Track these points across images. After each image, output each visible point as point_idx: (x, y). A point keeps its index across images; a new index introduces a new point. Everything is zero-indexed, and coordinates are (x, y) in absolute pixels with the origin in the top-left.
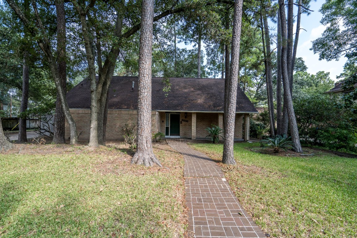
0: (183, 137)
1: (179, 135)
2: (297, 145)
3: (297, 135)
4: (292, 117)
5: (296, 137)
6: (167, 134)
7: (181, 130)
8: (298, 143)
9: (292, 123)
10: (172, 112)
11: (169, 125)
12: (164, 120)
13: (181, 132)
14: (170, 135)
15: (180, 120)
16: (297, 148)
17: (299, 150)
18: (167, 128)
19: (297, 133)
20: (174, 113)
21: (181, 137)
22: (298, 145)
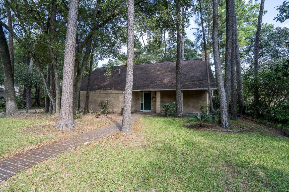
0: (154, 111)
1: (151, 109)
2: (223, 120)
3: (225, 110)
4: (221, 92)
5: (223, 112)
6: (142, 109)
7: (152, 106)
8: (225, 118)
9: (221, 98)
10: (145, 91)
11: (143, 101)
12: (139, 97)
13: (152, 107)
14: (144, 109)
15: (152, 97)
16: (223, 123)
17: (225, 125)
18: (142, 104)
19: (224, 108)
20: (146, 91)
21: (152, 111)
22: (225, 120)
